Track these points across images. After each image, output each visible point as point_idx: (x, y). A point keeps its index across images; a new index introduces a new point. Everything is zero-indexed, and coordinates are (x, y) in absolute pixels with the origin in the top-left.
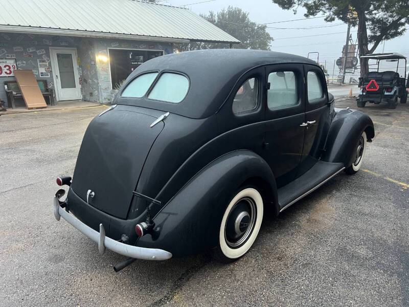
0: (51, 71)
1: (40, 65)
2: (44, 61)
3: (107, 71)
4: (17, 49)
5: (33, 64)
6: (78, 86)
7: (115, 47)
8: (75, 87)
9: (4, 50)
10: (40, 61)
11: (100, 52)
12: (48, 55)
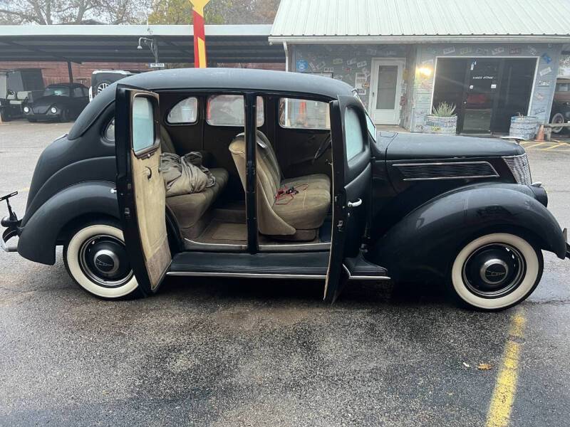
0: (369, 88)
1: (358, 80)
2: (363, 75)
3: (428, 88)
4: (338, 61)
5: (351, 79)
6: (398, 107)
7: (448, 54)
8: (393, 108)
9: (323, 62)
10: (359, 76)
11: (423, 63)
12: (369, 68)
